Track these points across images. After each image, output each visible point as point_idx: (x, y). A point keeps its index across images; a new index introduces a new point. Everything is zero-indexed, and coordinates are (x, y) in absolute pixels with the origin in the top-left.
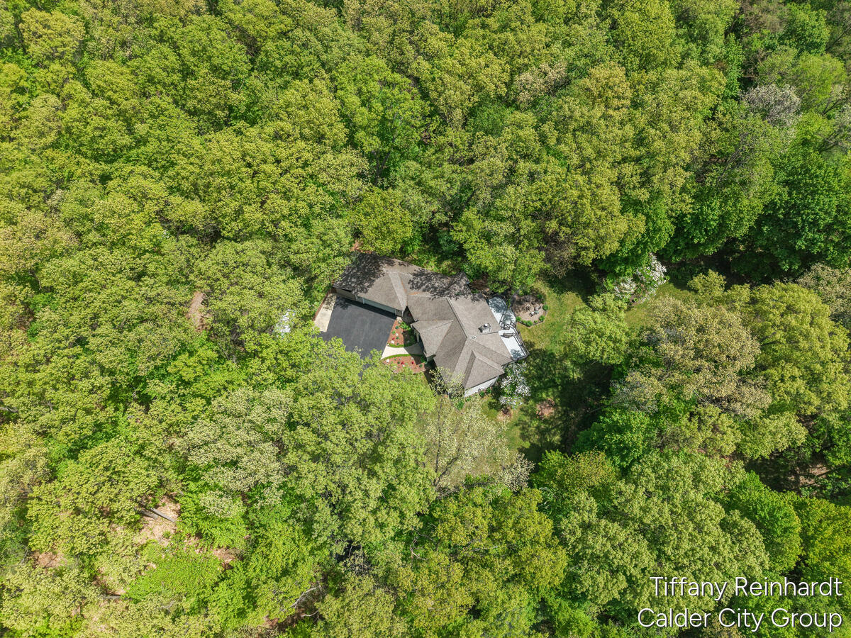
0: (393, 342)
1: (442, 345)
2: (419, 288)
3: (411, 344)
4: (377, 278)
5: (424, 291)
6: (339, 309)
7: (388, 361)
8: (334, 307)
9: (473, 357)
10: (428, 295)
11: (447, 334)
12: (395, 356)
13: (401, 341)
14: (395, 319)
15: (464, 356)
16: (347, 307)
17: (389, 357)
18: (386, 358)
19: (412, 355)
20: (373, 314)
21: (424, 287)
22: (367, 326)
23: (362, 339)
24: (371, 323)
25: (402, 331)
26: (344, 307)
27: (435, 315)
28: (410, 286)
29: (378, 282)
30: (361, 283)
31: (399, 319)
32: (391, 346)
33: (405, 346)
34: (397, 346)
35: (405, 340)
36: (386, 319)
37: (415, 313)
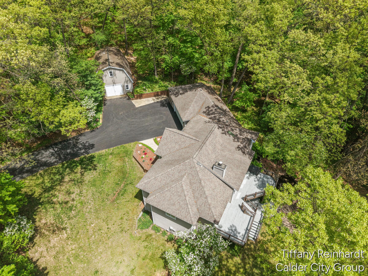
2: (209, 115)
5: (211, 118)
8: (158, 102)
12: (148, 147)
17: (144, 145)
32: (155, 140)
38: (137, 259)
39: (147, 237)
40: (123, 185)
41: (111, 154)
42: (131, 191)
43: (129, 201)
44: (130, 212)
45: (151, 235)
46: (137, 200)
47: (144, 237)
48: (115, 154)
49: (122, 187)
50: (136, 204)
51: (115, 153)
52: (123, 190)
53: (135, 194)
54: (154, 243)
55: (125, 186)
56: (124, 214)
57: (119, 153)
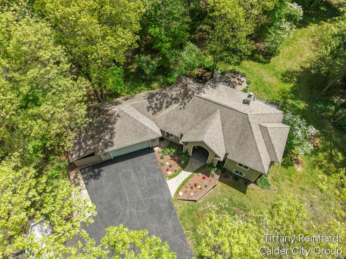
0: (170, 173)
1: (227, 140)
2: (160, 109)
3: (187, 163)
4: (114, 123)
5: (167, 107)
6: (92, 181)
7: (181, 193)
8: (86, 184)
9: (264, 130)
10: (175, 106)
11: (223, 125)
12: (183, 184)
13: (176, 167)
14: (153, 151)
15: (257, 134)
16: (99, 174)
17: (179, 190)
18: (177, 193)
19: (197, 171)
20: (129, 161)
21: (165, 104)
22: (133, 176)
23: (139, 192)
24: (135, 171)
25: (168, 157)
26: (97, 176)
27: (196, 118)
28: (151, 112)
29: (117, 126)
30: (100, 139)
31: (156, 149)
32: (171, 177)
33: (184, 167)
34: (176, 173)
35: (179, 162)
36: (145, 158)
37: (174, 130)
38: (293, 187)
39: (275, 180)
40: (234, 208)
41: (194, 230)
42: (239, 198)
43: (250, 199)
44: (260, 196)
45: (272, 177)
46: (247, 191)
47: (275, 183)
48: (194, 226)
49: (237, 208)
50: (251, 191)
51: (192, 226)
52: (240, 207)
53: (242, 194)
54: (278, 174)
55: (235, 205)
56: (263, 202)
57: (192, 221)
